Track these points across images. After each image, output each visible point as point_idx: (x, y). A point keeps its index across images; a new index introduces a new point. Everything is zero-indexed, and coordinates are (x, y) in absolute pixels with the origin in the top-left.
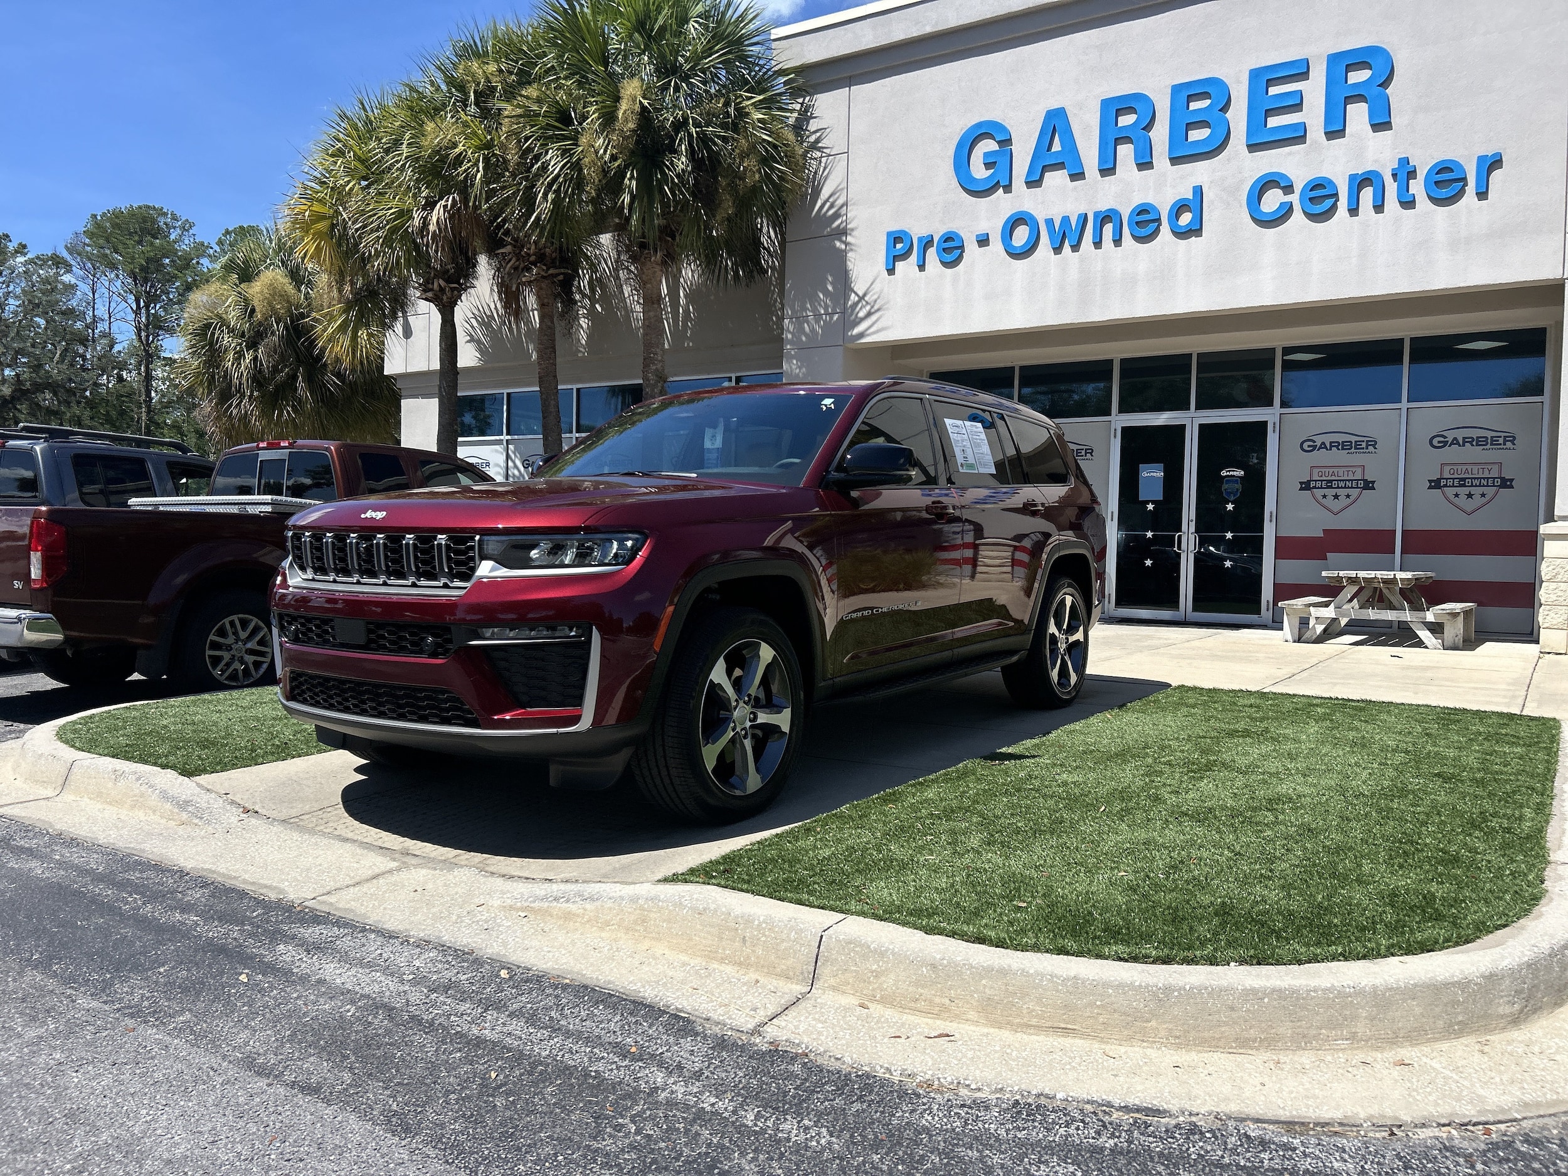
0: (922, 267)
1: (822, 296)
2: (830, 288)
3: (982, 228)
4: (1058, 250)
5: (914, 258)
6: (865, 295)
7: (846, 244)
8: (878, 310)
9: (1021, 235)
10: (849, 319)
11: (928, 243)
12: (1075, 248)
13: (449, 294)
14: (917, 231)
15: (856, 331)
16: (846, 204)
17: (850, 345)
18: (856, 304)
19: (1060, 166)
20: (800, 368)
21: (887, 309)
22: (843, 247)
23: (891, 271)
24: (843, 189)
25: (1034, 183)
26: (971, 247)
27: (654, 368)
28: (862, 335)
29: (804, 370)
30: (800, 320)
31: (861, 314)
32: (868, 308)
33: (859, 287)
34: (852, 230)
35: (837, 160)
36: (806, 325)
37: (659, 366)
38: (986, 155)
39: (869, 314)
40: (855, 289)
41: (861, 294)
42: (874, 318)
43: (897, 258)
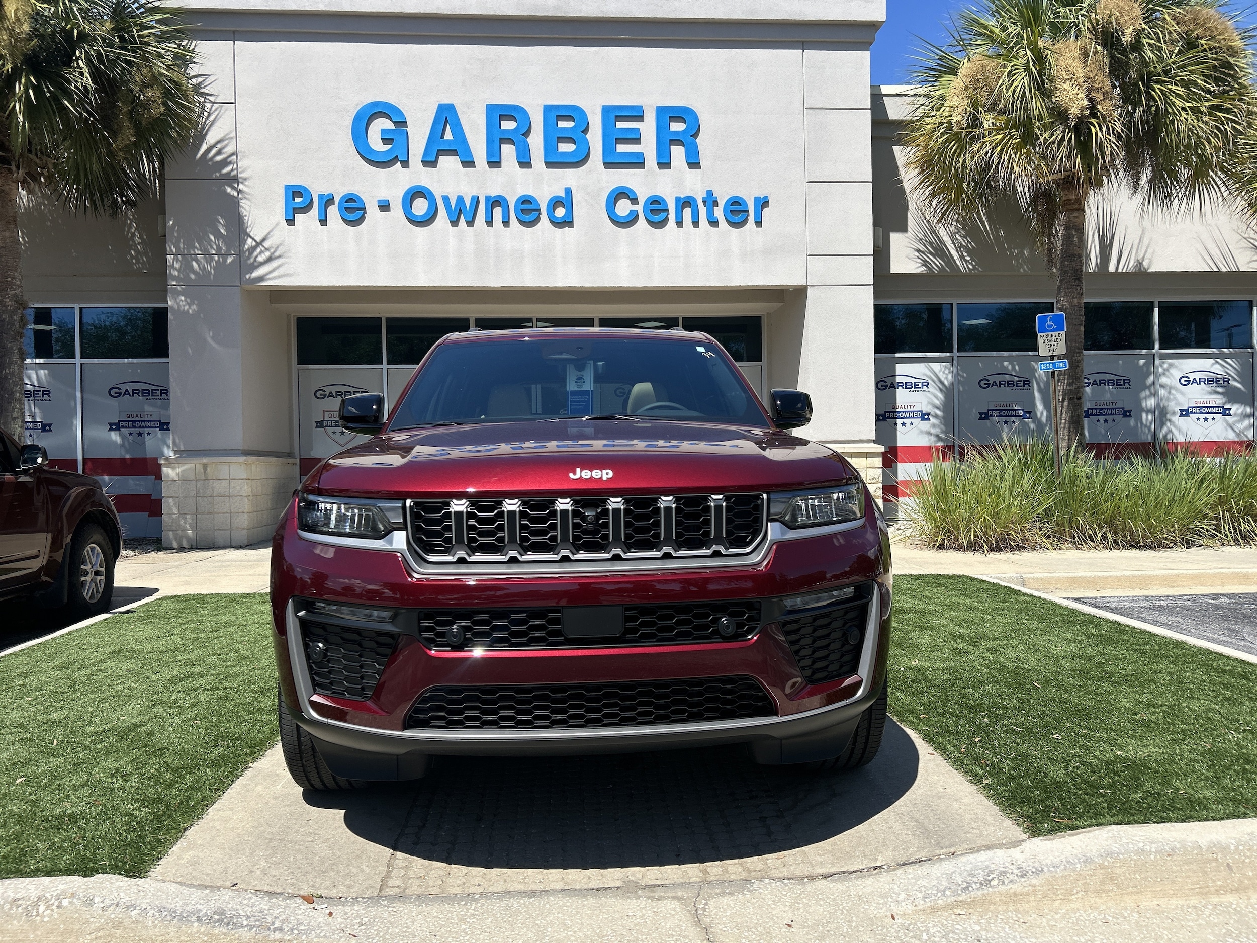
0: (323, 222)
1: (212, 238)
2: (223, 231)
3: (383, 195)
4: (455, 223)
5: (315, 211)
6: (264, 240)
7: (239, 192)
8: (279, 257)
9: (420, 207)
10: (245, 263)
11: (328, 201)
12: (470, 223)
14: (317, 189)
15: (256, 274)
16: (235, 154)
17: (249, 287)
18: (253, 249)
19: (453, 153)
20: (190, 305)
21: (289, 257)
22: (235, 194)
23: (291, 222)
24: (232, 138)
25: (431, 163)
26: (372, 211)
27: (13, 292)
28: (261, 278)
29: (194, 307)
30: (187, 257)
31: (261, 259)
32: (267, 254)
33: (256, 232)
34: (245, 179)
35: (223, 108)
36: (194, 263)
37: (18, 291)
38: (384, 131)
39: (269, 260)
40: (251, 234)
41: (258, 239)
42: (274, 264)
43: (296, 210)
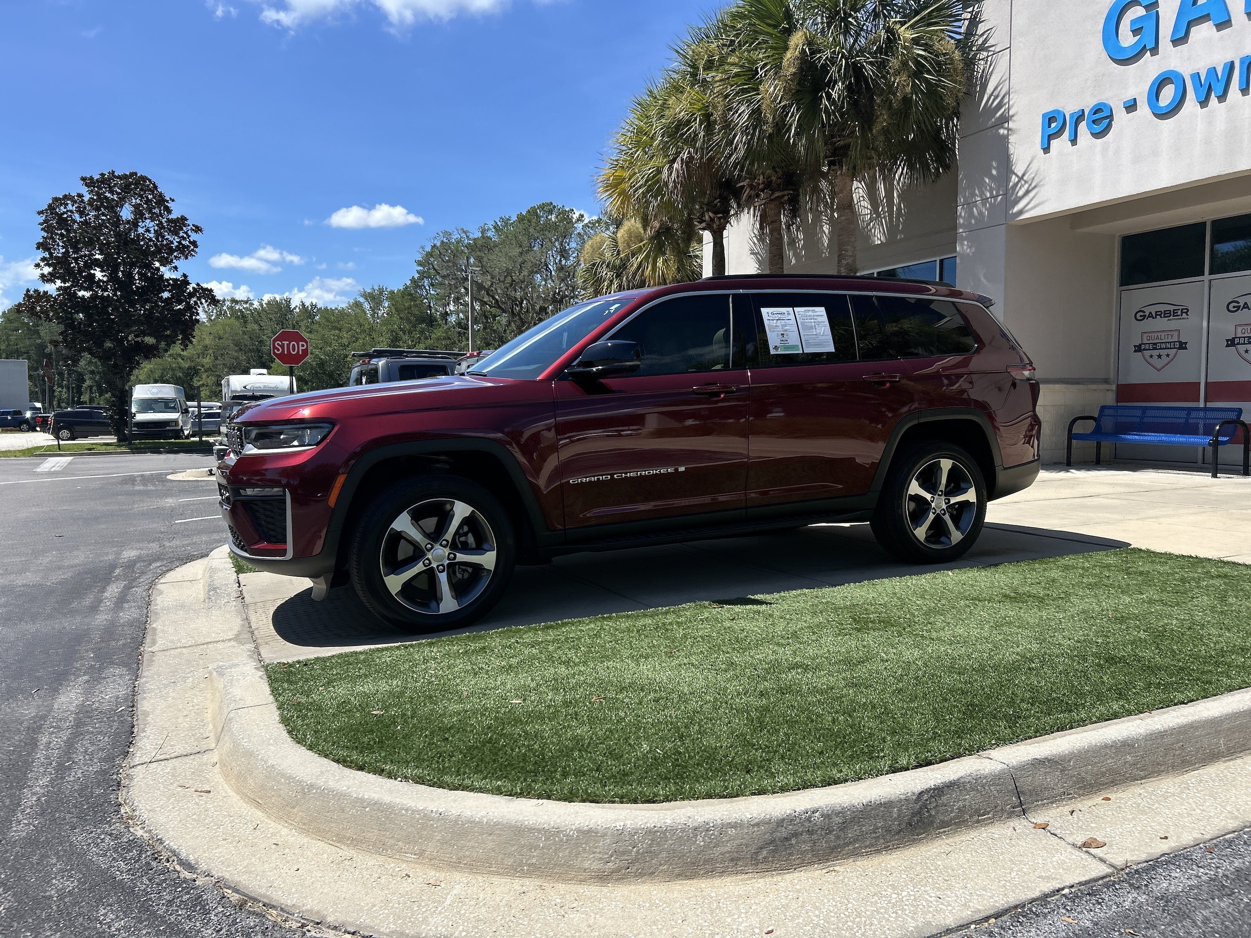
0: (1074, 141)
1: (987, 180)
2: (994, 172)
3: (1129, 96)
4: (1204, 103)
5: (1066, 134)
6: (1024, 175)
7: (1008, 129)
8: (1035, 187)
9: (1168, 94)
10: (1010, 198)
11: (1079, 117)
12: (1222, 98)
13: (717, 223)
14: (1070, 108)
15: (1016, 209)
16: (1008, 93)
17: (1012, 222)
18: (1016, 185)
19: (1205, 18)
20: (970, 247)
21: (1043, 185)
22: (1006, 132)
23: (1046, 150)
24: (1005, 80)
25: (1179, 40)
26: (1120, 115)
27: (846, 262)
28: (1021, 212)
29: (973, 249)
30: (970, 204)
31: (1020, 193)
32: (1026, 186)
33: (1019, 169)
34: (1013, 116)
35: (1000, 56)
36: (974, 209)
37: (849, 261)
38: (1133, 22)
39: (1027, 192)
40: (1015, 171)
41: (1020, 174)
42: (1031, 195)
43: (1050, 137)
